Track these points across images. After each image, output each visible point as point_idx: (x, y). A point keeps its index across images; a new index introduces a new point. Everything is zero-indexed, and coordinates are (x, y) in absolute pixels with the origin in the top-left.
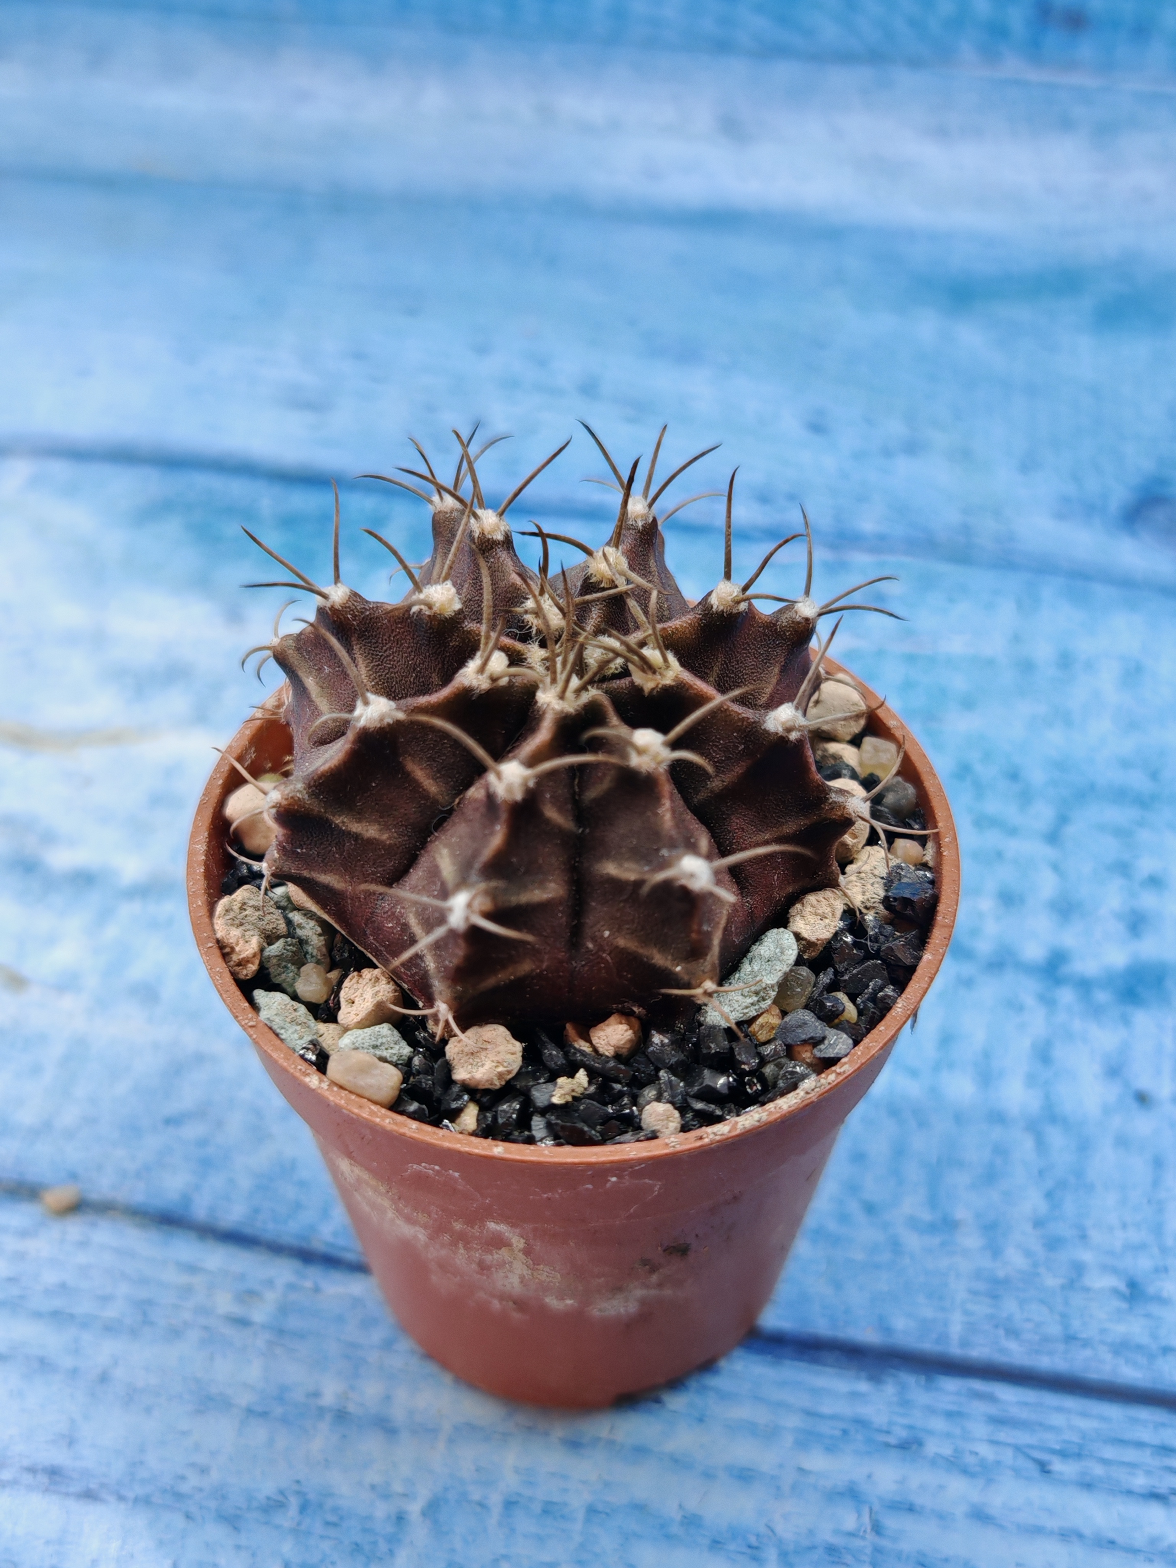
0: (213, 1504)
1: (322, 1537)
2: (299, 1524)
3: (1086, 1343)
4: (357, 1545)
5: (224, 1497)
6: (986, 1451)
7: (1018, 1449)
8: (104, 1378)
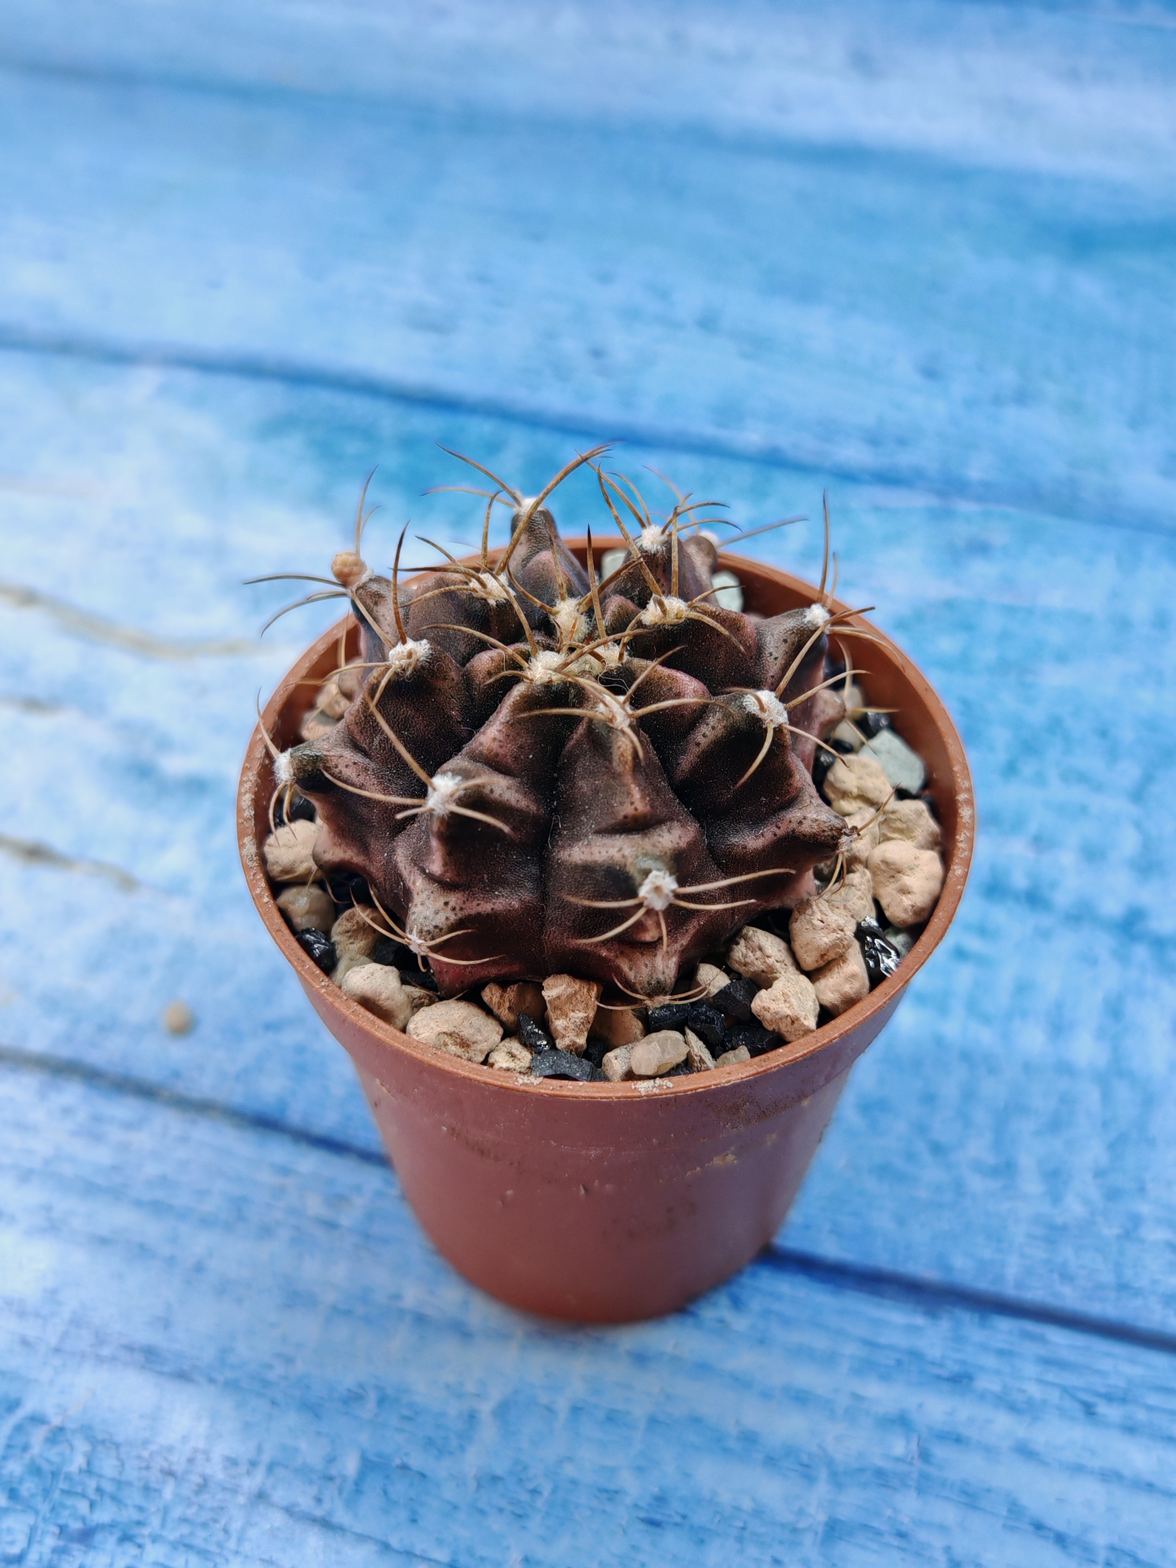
0: (296, 1393)
1: (397, 1430)
2: (376, 1416)
3: (1138, 1293)
4: (430, 1439)
5: (307, 1387)
6: (1034, 1390)
7: (1065, 1390)
8: (199, 1268)
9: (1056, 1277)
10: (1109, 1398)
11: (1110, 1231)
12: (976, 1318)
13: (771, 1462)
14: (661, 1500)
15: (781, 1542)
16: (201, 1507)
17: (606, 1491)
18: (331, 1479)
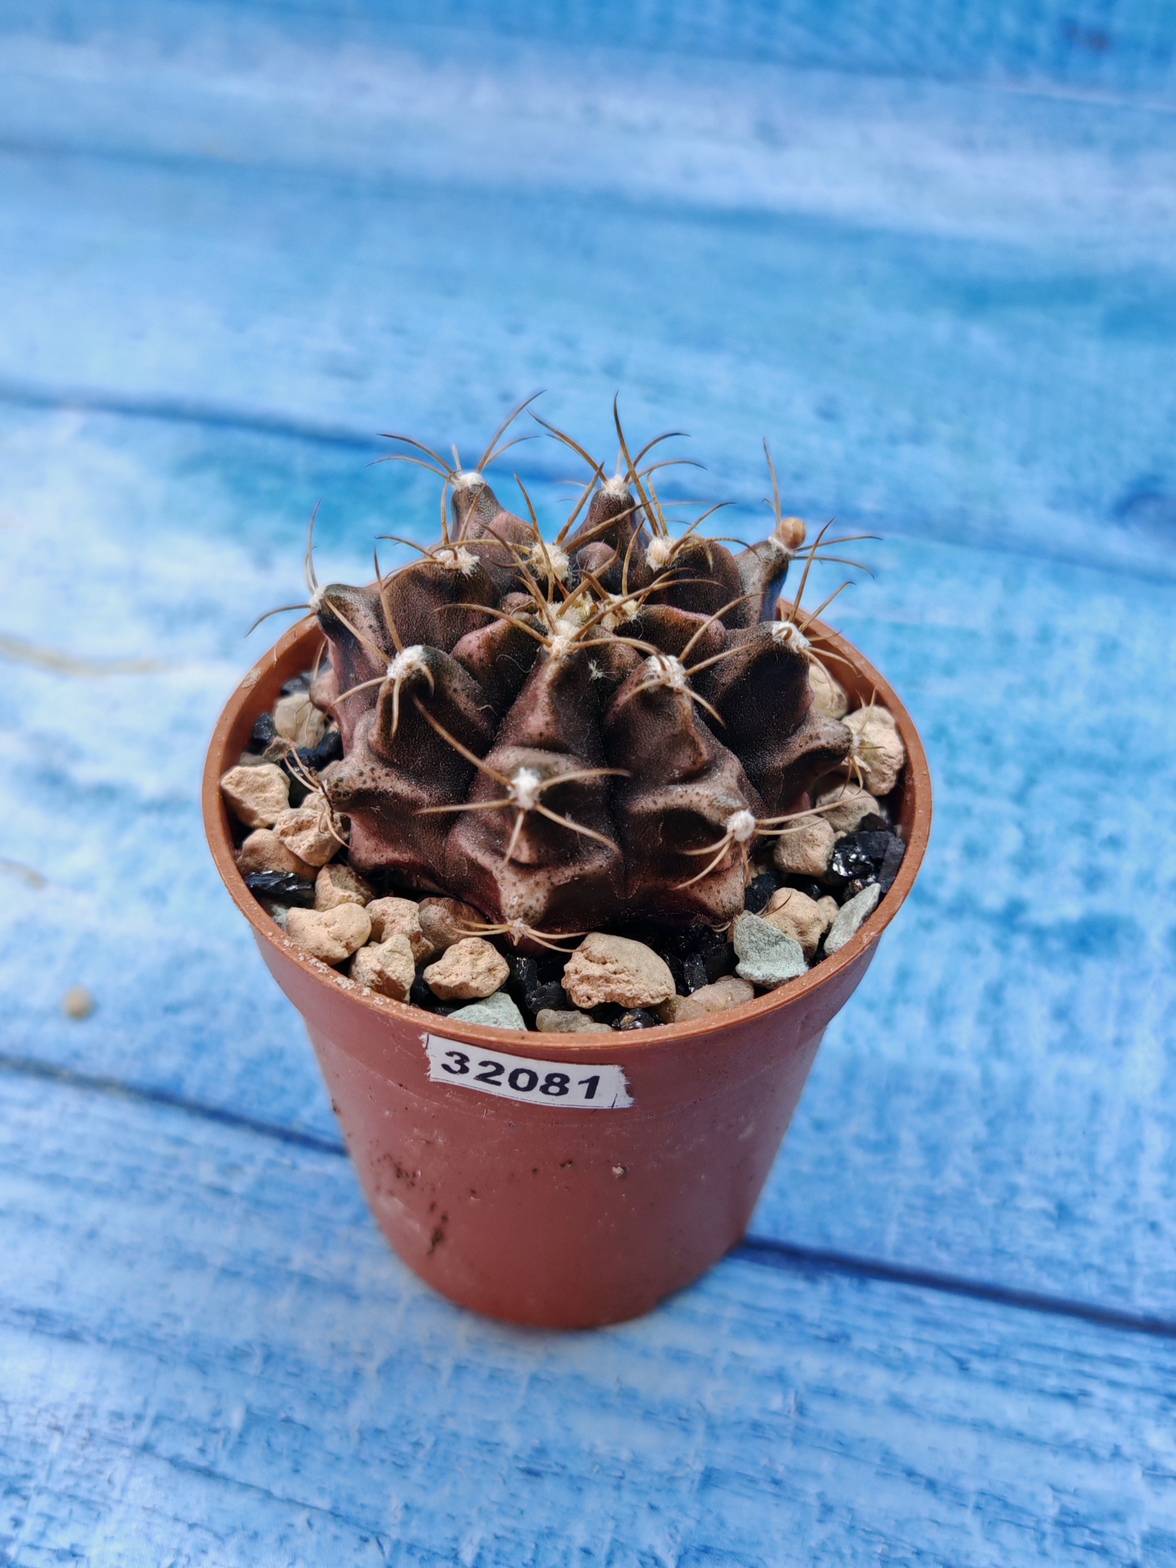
0: (184, 1350)
1: (283, 1385)
2: (262, 1373)
3: (1013, 1257)
4: (314, 1394)
5: (195, 1345)
6: (910, 1349)
7: (941, 1349)
8: (92, 1235)
9: (934, 1244)
10: (983, 1355)
11: (985, 1201)
12: (855, 1281)
13: (648, 1415)
14: (541, 1451)
15: (658, 1490)
16: (86, 1460)
17: (487, 1443)
18: (215, 1431)
